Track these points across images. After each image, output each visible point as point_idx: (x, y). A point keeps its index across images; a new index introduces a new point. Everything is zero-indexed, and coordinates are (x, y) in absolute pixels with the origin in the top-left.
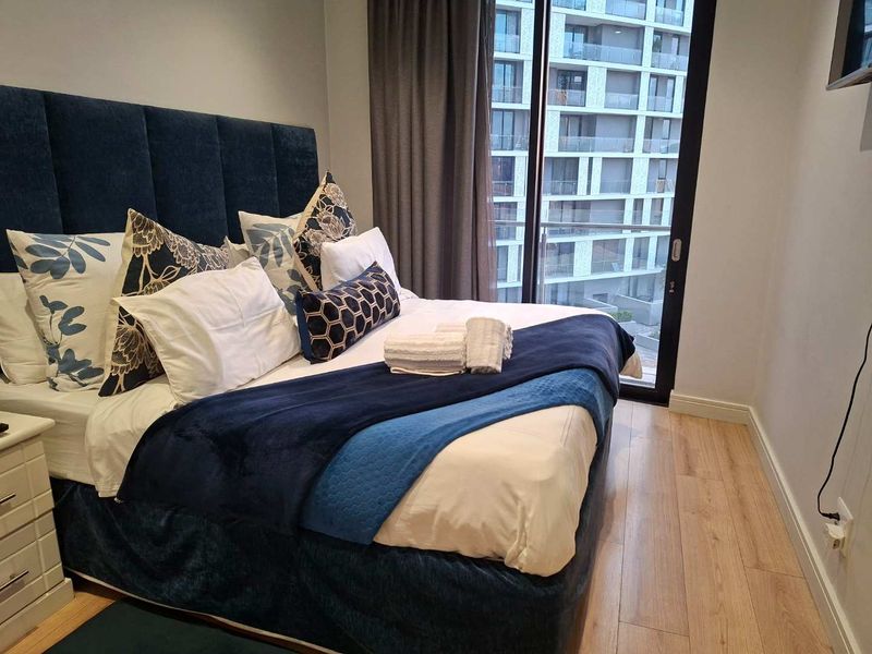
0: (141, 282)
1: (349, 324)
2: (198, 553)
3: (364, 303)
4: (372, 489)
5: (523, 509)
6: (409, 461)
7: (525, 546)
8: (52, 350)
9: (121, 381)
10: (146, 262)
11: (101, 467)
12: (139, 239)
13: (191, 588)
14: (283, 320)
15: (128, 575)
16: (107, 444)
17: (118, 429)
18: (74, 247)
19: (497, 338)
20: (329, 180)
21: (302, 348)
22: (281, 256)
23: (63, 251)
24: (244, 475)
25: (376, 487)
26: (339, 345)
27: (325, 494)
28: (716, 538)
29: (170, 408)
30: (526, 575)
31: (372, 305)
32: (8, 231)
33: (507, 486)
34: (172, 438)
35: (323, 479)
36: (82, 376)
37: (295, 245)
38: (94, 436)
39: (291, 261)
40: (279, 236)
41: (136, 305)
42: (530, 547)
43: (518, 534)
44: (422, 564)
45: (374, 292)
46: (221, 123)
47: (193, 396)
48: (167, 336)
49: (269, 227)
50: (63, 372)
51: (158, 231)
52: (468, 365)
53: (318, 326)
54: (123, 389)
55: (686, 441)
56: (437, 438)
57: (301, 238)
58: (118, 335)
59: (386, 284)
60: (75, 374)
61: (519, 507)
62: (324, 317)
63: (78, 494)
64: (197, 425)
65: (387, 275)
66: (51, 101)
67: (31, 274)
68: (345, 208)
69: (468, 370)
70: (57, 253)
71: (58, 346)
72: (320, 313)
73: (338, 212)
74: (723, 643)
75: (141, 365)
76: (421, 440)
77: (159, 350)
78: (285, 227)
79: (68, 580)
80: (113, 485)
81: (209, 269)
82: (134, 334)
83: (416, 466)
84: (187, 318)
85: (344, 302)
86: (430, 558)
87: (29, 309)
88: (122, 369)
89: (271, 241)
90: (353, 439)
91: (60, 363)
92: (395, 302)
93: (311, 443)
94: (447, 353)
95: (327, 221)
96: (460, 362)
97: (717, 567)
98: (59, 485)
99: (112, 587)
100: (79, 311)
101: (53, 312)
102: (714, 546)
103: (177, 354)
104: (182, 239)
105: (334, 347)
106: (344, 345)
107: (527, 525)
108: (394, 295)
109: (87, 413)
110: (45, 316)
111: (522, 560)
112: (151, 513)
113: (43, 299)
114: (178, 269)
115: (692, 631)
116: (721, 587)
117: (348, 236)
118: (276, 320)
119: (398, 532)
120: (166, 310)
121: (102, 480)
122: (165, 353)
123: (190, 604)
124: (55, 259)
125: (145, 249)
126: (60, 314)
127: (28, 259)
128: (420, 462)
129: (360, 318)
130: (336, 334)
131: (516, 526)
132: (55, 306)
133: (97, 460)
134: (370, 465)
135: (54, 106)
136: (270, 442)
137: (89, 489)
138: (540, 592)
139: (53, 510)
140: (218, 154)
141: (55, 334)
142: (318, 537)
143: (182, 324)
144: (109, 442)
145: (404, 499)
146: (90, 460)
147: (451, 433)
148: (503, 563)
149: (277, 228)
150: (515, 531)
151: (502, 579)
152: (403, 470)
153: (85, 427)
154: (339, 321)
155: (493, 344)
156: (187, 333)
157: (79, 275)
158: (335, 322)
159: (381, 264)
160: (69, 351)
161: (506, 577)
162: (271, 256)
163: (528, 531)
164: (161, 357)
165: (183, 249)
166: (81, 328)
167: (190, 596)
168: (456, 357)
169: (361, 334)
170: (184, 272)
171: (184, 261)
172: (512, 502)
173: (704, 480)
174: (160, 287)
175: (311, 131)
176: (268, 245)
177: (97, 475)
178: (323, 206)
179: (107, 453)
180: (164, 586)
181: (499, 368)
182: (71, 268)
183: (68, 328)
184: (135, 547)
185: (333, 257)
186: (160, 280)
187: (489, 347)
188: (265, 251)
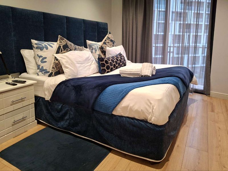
0: (60, 51)
1: (112, 65)
2: (68, 115)
3: (116, 61)
4: (112, 100)
5: (153, 106)
6: (122, 93)
7: (153, 116)
8: (38, 66)
9: (53, 74)
10: (62, 47)
11: (46, 93)
12: (61, 42)
13: (65, 124)
14: (94, 64)
15: (51, 120)
16: (48, 87)
17: (52, 84)
18: (46, 44)
19: (150, 68)
20: (110, 33)
21: (99, 71)
22: (96, 51)
23: (43, 45)
24: (80, 95)
25: (113, 99)
26: (108, 70)
27: (100, 101)
28: (219, 128)
29: (64, 80)
30: (154, 124)
31: (118, 62)
32: (32, 40)
33: (148, 100)
34: (64, 86)
35: (100, 97)
36: (45, 73)
37: (100, 48)
38: (46, 85)
39: (99, 52)
40: (96, 46)
41: (58, 56)
42: (154, 116)
43: (151, 113)
44: (125, 120)
45: (119, 59)
46: (84, 21)
47: (70, 78)
48: (65, 63)
49: (94, 44)
50: (40, 72)
51: (65, 40)
52: (142, 75)
53: (103, 65)
54: (54, 76)
55: (212, 104)
56: (130, 88)
57: (101, 46)
58: (54, 63)
59: (123, 58)
60: (43, 72)
61: (152, 106)
62: (105, 63)
63: (41, 100)
64: (70, 84)
65: (123, 56)
66: (44, 14)
67: (36, 49)
68: (113, 40)
69: (142, 76)
70: (42, 45)
71: (40, 66)
72: (104, 62)
73: (111, 41)
74: (219, 155)
75: (59, 70)
76: (126, 88)
77: (63, 66)
78: (98, 44)
79: (36, 121)
80: (49, 97)
81: (77, 50)
82: (57, 63)
83: (124, 95)
84: (70, 59)
85: (111, 60)
86: (127, 119)
87: (34, 58)
88: (54, 71)
89: (94, 47)
90: (108, 88)
91: (40, 69)
92: (125, 62)
93: (97, 88)
94: (136, 71)
95: (108, 43)
96: (139, 74)
97: (219, 136)
98: (37, 98)
99: (46, 123)
100: (46, 58)
101: (39, 58)
102: (219, 130)
103: (67, 68)
104: (71, 43)
105: (107, 71)
106: (110, 71)
107: (154, 110)
108: (125, 60)
109: (45, 80)
110: (38, 59)
111: (152, 120)
112: (57, 105)
113: (38, 55)
114: (69, 49)
115: (209, 151)
116: (220, 141)
117: (114, 46)
118: (93, 63)
119: (118, 111)
120: (65, 58)
121: (46, 96)
122: (64, 67)
123: (65, 128)
124: (41, 46)
125: (62, 44)
126: (41, 58)
127: (35, 46)
128: (125, 94)
129: (114, 64)
130: (108, 68)
131: (151, 111)
132: (40, 57)
133: (46, 91)
134: (112, 94)
135: (45, 15)
136: (87, 87)
137: (43, 99)
138: (158, 129)
139: (35, 103)
140: (83, 28)
141: (39, 63)
142: (98, 112)
143: (69, 61)
144: (49, 87)
145: (120, 102)
146: (44, 91)
147: (134, 87)
148: (147, 121)
149: (96, 44)
150: (150, 112)
151: (147, 125)
152: (120, 95)
153: (44, 84)
154: (109, 64)
155: (149, 70)
156: (70, 63)
157: (46, 50)
158: (108, 65)
159: (122, 53)
160: (42, 67)
161: (148, 125)
162: (94, 51)
163: (154, 112)
164: (63, 68)
165: (71, 45)
166: (46, 62)
167: (65, 126)
168: (139, 73)
169: (115, 68)
170: (71, 50)
171: (71, 48)
172: (149, 104)
173: (217, 114)
174: (65, 53)
175: (107, 24)
176: (93, 48)
177: (45, 95)
178: (107, 39)
179: (48, 89)
180: (59, 123)
181: (151, 76)
182: (45, 48)
183: (42, 62)
184: (53, 113)
185: (109, 51)
186: (65, 51)
187: (148, 70)
188: (92, 50)
